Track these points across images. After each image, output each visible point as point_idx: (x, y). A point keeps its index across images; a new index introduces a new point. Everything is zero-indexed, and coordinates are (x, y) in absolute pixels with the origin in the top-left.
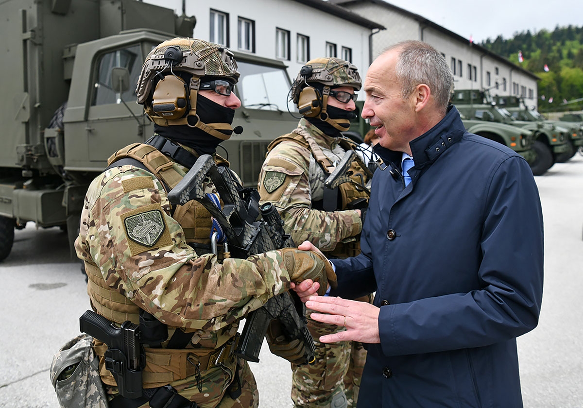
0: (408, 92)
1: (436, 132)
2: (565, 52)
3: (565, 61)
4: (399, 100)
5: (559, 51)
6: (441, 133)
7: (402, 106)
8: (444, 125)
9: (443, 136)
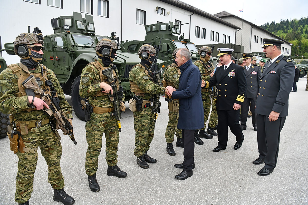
0: (181, 57)
1: (185, 64)
2: (304, 30)
3: (304, 34)
4: (180, 59)
5: (301, 30)
6: (186, 64)
7: (180, 60)
8: (186, 63)
9: (186, 65)
